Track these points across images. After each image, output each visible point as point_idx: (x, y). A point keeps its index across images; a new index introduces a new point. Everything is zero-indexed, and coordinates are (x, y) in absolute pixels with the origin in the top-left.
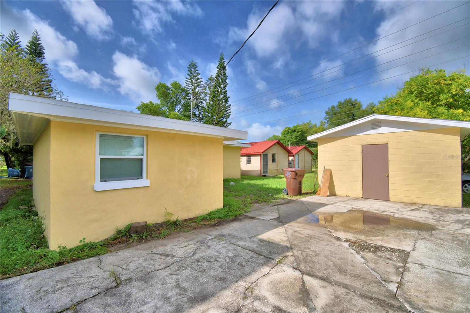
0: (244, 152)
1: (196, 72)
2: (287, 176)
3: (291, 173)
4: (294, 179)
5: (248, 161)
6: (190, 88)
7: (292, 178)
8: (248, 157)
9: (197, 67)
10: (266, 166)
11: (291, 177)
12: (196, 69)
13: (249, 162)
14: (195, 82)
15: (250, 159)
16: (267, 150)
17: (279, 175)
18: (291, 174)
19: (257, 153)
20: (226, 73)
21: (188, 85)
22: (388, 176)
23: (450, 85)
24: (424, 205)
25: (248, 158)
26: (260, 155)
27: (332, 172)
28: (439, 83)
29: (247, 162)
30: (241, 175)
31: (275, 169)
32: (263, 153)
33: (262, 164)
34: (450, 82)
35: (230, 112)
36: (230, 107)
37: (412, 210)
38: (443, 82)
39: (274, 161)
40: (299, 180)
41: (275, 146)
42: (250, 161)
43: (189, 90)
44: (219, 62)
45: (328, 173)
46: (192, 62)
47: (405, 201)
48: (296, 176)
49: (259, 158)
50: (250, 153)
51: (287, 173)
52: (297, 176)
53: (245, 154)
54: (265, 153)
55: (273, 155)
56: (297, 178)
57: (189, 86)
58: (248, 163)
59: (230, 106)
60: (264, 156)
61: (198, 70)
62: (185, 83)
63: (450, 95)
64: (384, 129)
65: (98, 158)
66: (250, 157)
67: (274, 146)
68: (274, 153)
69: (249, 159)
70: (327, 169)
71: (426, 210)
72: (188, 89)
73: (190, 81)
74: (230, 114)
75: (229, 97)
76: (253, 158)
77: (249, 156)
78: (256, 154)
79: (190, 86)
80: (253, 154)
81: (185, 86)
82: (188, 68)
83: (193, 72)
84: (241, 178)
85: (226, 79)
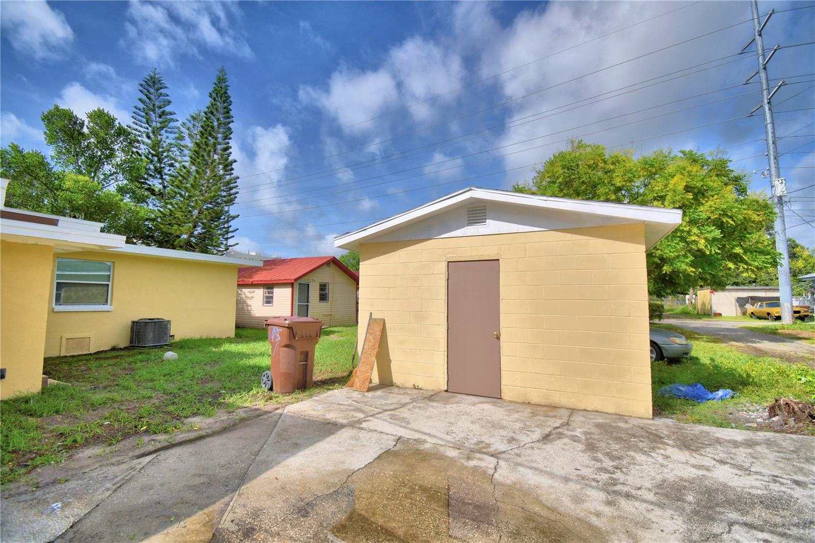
0: (258, 277)
1: (162, 97)
2: (272, 338)
3: (281, 329)
4: (286, 346)
5: (267, 298)
6: (142, 130)
7: (283, 345)
8: (268, 288)
9: (166, 87)
10: (305, 307)
11: (280, 341)
12: (161, 91)
13: (269, 300)
14: (157, 119)
15: (272, 293)
16: (307, 276)
17: (336, 326)
18: (280, 334)
19: (285, 280)
20: (231, 110)
21: (140, 123)
22: (498, 338)
23: (613, 171)
24: (573, 411)
25: (266, 290)
26: (292, 285)
27: (387, 326)
28: (594, 167)
29: (265, 300)
31: (325, 314)
32: (296, 280)
33: (296, 303)
34: (612, 167)
35: (237, 193)
36: (236, 182)
37: (546, 438)
38: (601, 165)
39: (323, 297)
40: (301, 346)
41: (328, 268)
42: (272, 297)
43: (140, 133)
44: (216, 84)
45: (377, 329)
46: (153, 74)
47: (535, 399)
48: (290, 339)
49: (288, 291)
50: (270, 281)
51: (274, 331)
52: (295, 338)
53: (259, 283)
54: (302, 281)
55: (323, 287)
56: (293, 343)
57: (141, 126)
58: (268, 302)
59: (237, 180)
60: (301, 287)
61: (168, 96)
62: (133, 117)
63: (612, 188)
64: (492, 226)
66: (272, 288)
67: (325, 268)
68: (324, 280)
69: (269, 293)
70: (375, 319)
72: (137, 133)
73: (143, 114)
74: (236, 197)
75: (235, 161)
76: (277, 291)
77: (269, 286)
78: (284, 283)
79: (143, 125)
80: (276, 282)
81: (128, 124)
82: (141, 85)
83: (152, 97)
84: (236, 335)
85: (229, 123)
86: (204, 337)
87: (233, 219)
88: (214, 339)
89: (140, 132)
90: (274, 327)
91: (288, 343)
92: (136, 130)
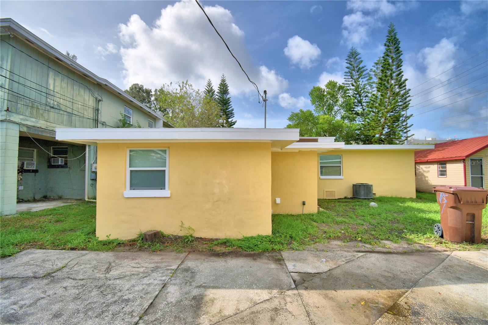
1: (357, 61)
2: (440, 200)
3: (447, 195)
4: (452, 207)
5: (441, 171)
6: (349, 83)
8: (441, 164)
9: (359, 54)
10: (480, 179)
11: (446, 203)
12: (357, 57)
13: (443, 173)
14: (356, 74)
15: (446, 168)
18: (446, 198)
19: (456, 157)
20: (400, 47)
21: (348, 80)
25: (440, 166)
29: (439, 173)
33: (469, 176)
35: (410, 100)
36: (408, 93)
40: (469, 212)
42: (446, 171)
44: (388, 36)
48: (455, 202)
49: (460, 166)
50: (443, 158)
51: (441, 195)
52: (460, 202)
53: (433, 160)
54: (474, 157)
56: (459, 206)
57: (349, 81)
58: (442, 175)
61: (360, 58)
62: (344, 78)
65: (129, 169)
66: (445, 164)
69: (442, 168)
72: (347, 85)
73: (349, 74)
74: (409, 104)
75: (406, 79)
76: (449, 166)
77: (442, 163)
78: (456, 160)
80: (448, 159)
81: (343, 82)
82: (347, 60)
83: (352, 63)
84: (417, 197)
85: (399, 56)
86: (394, 196)
87: (409, 119)
88: (401, 198)
89: (349, 84)
90: (441, 193)
92: (347, 84)
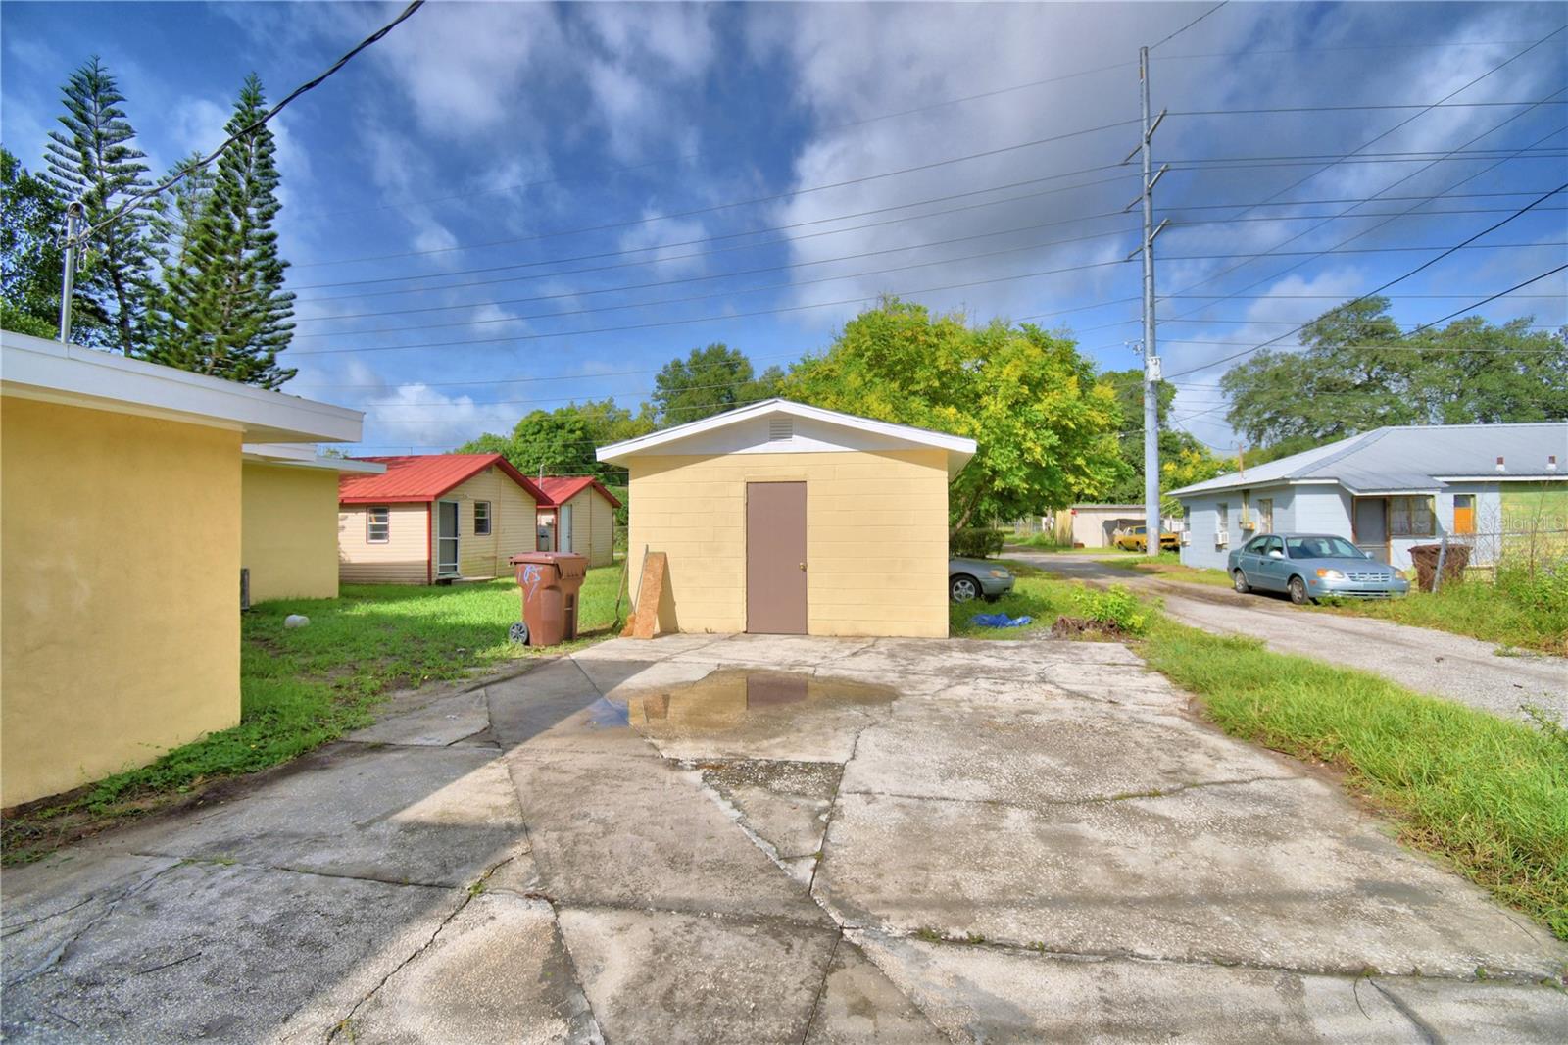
0: (355, 491)
1: (114, 119)
2: (526, 579)
3: (541, 568)
4: (550, 588)
5: (374, 528)
6: (71, 185)
7: (545, 586)
8: (376, 511)
9: (123, 99)
10: (453, 545)
11: (539, 582)
12: (113, 107)
13: (379, 533)
14: (104, 163)
15: (385, 520)
16: (458, 489)
17: (503, 577)
18: (539, 573)
19: (414, 496)
20: (274, 161)
21: (65, 171)
22: (804, 570)
23: (936, 347)
24: (878, 638)
25: (373, 515)
26: (428, 505)
27: (669, 561)
28: (913, 340)
29: (370, 532)
30: (342, 583)
31: (487, 555)
32: (437, 496)
33: (437, 538)
34: (935, 341)
35: (293, 326)
36: (291, 305)
37: (854, 654)
38: (921, 338)
39: (481, 526)
40: (566, 590)
41: (488, 475)
42: (386, 528)
43: (66, 192)
44: (240, 107)
45: (658, 565)
46: (92, 71)
47: (841, 632)
48: (555, 580)
49: (423, 514)
50: (384, 497)
51: (529, 570)
53: (358, 501)
54: (447, 499)
55: (481, 508)
57: (68, 177)
58: (375, 537)
59: (292, 301)
60: (444, 511)
61: (123, 115)
62: (47, 157)
63: (935, 371)
64: (798, 443)
66: (385, 511)
67: (485, 476)
68: (482, 497)
69: (378, 519)
70: (653, 553)
71: (882, 649)
72: (61, 191)
73: (79, 154)
74: (291, 335)
75: (287, 265)
76: (395, 518)
77: (379, 508)
78: (411, 503)
79: (73, 175)
80: (395, 500)
81: (42, 171)
82: (67, 91)
83: (92, 117)
84: (342, 594)
85: (272, 187)
87: (290, 378)
88: (308, 601)
89: (66, 188)
90: (528, 566)
91: (553, 584)
92: (58, 185)
